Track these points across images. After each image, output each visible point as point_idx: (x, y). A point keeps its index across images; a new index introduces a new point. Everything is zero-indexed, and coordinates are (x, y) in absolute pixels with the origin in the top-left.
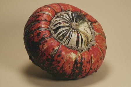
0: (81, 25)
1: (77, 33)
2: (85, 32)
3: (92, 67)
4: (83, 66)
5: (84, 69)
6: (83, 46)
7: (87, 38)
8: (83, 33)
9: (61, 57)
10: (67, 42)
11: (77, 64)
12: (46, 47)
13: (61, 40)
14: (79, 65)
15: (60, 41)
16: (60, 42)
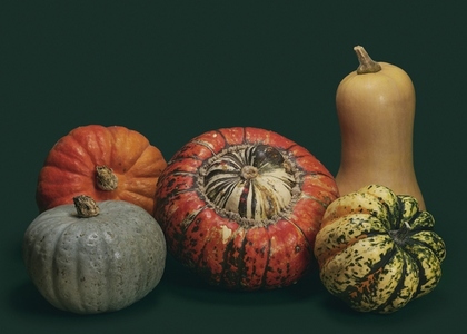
0: (265, 174)
1: (247, 187)
2: (269, 188)
3: (271, 265)
4: (246, 257)
5: (249, 265)
6: (257, 216)
7: (271, 201)
8: (263, 190)
9: (199, 232)
10: (222, 203)
11: (233, 251)
12: (175, 208)
13: (212, 200)
14: (236, 254)
15: (208, 201)
16: (206, 203)
